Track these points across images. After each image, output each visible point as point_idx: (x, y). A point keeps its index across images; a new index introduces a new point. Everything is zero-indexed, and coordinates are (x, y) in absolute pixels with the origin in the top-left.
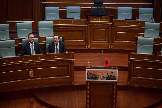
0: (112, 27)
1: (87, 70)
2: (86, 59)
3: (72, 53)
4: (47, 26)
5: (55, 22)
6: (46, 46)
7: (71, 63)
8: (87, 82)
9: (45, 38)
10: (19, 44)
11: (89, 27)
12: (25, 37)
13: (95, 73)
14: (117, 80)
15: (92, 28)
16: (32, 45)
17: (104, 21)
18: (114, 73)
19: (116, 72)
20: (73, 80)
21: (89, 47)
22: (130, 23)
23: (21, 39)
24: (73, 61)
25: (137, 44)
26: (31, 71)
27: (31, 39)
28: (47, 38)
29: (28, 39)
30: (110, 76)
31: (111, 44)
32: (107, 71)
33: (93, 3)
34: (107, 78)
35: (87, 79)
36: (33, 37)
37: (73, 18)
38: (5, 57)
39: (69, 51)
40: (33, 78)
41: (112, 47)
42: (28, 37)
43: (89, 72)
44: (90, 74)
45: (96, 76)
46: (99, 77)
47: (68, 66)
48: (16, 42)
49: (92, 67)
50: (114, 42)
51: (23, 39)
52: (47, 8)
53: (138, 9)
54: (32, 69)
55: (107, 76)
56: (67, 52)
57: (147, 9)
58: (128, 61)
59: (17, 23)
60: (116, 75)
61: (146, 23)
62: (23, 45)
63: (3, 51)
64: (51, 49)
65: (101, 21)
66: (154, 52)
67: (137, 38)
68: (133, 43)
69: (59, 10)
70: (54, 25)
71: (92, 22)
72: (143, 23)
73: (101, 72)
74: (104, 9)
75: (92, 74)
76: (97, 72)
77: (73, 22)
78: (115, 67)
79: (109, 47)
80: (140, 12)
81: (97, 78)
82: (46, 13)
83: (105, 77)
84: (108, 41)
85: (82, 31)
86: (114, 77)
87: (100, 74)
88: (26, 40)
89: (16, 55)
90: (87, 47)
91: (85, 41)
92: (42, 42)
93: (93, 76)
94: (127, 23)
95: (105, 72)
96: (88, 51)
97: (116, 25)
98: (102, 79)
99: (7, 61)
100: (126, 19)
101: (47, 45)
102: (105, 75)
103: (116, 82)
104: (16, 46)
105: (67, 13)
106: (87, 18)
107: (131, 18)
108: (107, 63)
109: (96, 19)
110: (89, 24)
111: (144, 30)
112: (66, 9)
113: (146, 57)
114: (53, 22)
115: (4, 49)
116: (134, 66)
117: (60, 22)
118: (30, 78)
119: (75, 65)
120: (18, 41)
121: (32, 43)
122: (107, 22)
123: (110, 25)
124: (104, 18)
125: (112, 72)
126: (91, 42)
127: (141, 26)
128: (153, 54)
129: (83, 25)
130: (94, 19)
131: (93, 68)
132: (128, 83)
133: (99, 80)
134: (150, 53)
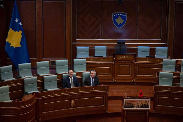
0: (135, 64)
1: (124, 100)
2: (113, 91)
3: (106, 85)
4: (81, 63)
5: (88, 59)
6: (82, 80)
7: (106, 94)
8: (124, 110)
9: (82, 73)
10: (60, 78)
11: (116, 63)
12: (65, 73)
13: (131, 103)
14: (150, 108)
15: (118, 64)
16: (71, 79)
17: (128, 58)
18: (147, 103)
19: (149, 101)
20: (108, 109)
21: (115, 80)
22: (149, 60)
23: (62, 74)
24: (107, 93)
25: (159, 78)
26: (73, 102)
27: (70, 74)
28: (83, 73)
29: (68, 74)
30: (144, 105)
31: (134, 78)
32: (142, 101)
33: (117, 43)
34: (141, 107)
35: (125, 108)
36: (72, 73)
37: (102, 56)
38: (49, 90)
39: (104, 84)
40: (74, 107)
41: (134, 80)
42: (68, 72)
43: (127, 102)
44: (127, 103)
45: (133, 105)
46: (135, 106)
47: (103, 96)
48: (58, 77)
49: (129, 97)
50: (136, 76)
51: (64, 75)
52: (78, 47)
53: (155, 48)
54: (73, 99)
55: (141, 105)
56: (102, 85)
57: (161, 48)
58: (154, 92)
59: (56, 61)
60: (149, 104)
61: (164, 60)
62: (64, 79)
63: (47, 85)
64: (87, 82)
65: (126, 58)
66: (173, 84)
67: (159, 73)
68: (155, 77)
69: (88, 49)
70: (87, 62)
71: (118, 59)
72: (161, 60)
73: (136, 102)
74: (126, 48)
75: (129, 104)
76: (133, 101)
77: (102, 59)
78: (148, 97)
79: (133, 80)
80: (156, 51)
81: (133, 106)
82: (78, 52)
83: (139, 106)
84: (131, 75)
85: (110, 67)
86: (147, 106)
87: (136, 103)
88: (66, 75)
89: (58, 88)
90: (113, 80)
91: (112, 76)
92: (79, 77)
93: (130, 106)
94: (147, 60)
95: (140, 102)
96: (115, 84)
97: (138, 62)
98: (137, 108)
99: (53, 93)
100: (146, 57)
101: (84, 79)
102: (140, 104)
103: (149, 110)
104: (57, 80)
105: (95, 52)
106: (114, 56)
107: (149, 56)
108: (141, 94)
109: (121, 56)
110: (116, 61)
111: (162, 66)
112: (94, 48)
113: (169, 89)
114: (86, 59)
115: (48, 83)
116: (159, 96)
117: (91, 60)
118: (72, 107)
119: (109, 96)
120: (59, 76)
121: (71, 77)
122: (131, 59)
123: (133, 61)
124: (129, 56)
125: (146, 102)
126: (117, 76)
127: (160, 63)
128: (173, 86)
129: (111, 62)
130: (120, 56)
131: (130, 99)
132: (154, 111)
133: (135, 108)
134: (170, 85)
